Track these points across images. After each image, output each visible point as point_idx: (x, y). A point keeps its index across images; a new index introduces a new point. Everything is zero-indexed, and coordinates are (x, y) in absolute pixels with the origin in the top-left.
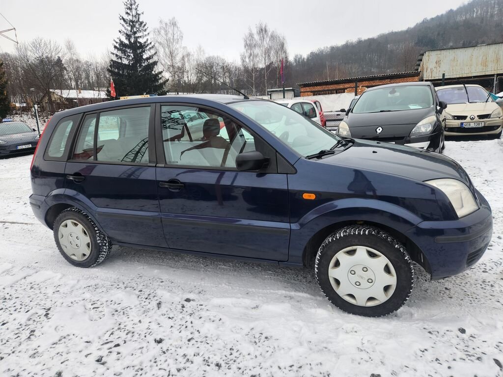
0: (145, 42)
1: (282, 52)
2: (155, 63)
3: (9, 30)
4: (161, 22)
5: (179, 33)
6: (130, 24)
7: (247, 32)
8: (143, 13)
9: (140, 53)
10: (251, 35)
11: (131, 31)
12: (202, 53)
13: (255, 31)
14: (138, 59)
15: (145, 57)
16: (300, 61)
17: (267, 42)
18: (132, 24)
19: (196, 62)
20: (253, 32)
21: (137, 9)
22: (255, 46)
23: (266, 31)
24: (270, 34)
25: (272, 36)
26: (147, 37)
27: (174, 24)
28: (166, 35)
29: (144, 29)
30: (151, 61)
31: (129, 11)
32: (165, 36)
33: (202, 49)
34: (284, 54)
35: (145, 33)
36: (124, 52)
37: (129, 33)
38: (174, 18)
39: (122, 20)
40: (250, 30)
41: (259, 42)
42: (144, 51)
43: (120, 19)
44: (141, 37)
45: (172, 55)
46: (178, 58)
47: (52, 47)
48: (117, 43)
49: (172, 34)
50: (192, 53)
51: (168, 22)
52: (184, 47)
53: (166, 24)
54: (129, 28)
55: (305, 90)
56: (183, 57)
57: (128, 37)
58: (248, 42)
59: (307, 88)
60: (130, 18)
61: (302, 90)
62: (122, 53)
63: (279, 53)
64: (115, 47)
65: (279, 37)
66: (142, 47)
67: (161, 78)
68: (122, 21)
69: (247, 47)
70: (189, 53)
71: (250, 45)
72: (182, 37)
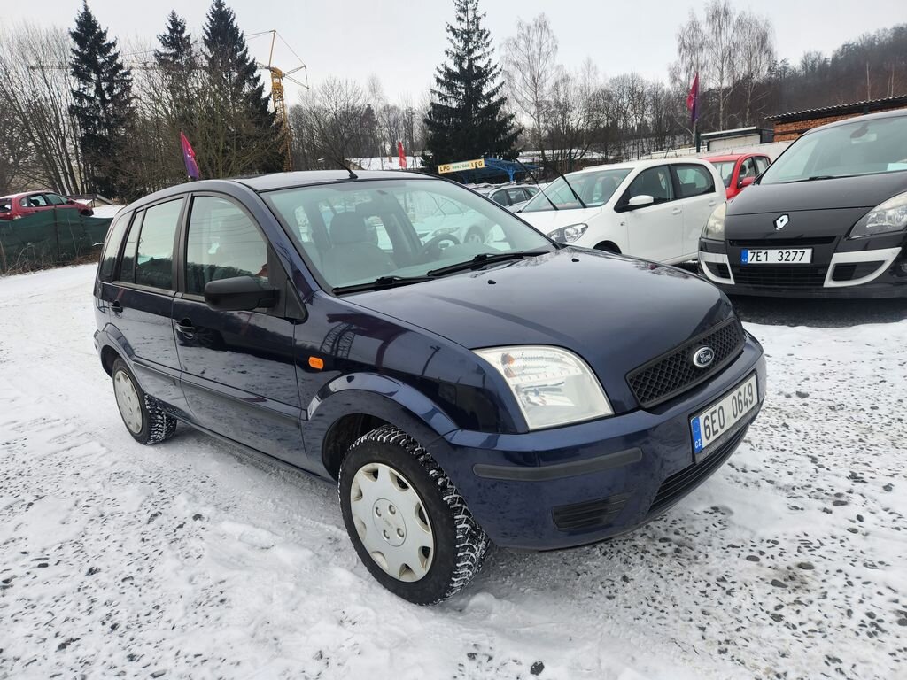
0: (486, 67)
1: (760, 52)
2: (502, 101)
3: (297, 69)
4: (520, 25)
5: (550, 41)
6: (462, 37)
7: (685, 21)
8: (485, 16)
9: (477, 87)
10: (694, 27)
11: (464, 49)
12: (592, 74)
13: (702, 17)
14: (474, 96)
15: (485, 92)
16: (816, 67)
17: (729, 35)
18: (466, 36)
19: (579, 91)
20: (699, 19)
21: (475, 9)
22: (701, 47)
23: (726, 13)
24: (735, 18)
25: (739, 22)
26: (491, 57)
27: (542, 26)
28: (528, 47)
29: (486, 42)
30: (494, 99)
31: (462, 15)
32: (525, 50)
33: (592, 65)
34: (767, 55)
35: (487, 50)
36: (451, 87)
37: (461, 53)
38: (543, 15)
39: (451, 33)
40: (693, 15)
41: (712, 37)
42: (484, 83)
43: (448, 31)
44: (480, 57)
45: (536, 84)
46: (547, 87)
47: (349, 89)
48: (441, 72)
49: (537, 45)
50: (574, 75)
51: (532, 24)
52: (558, 66)
53: (529, 28)
54: (461, 45)
55: (785, 130)
56: (557, 84)
57: (459, 59)
58: (687, 41)
59: (789, 125)
60: (464, 26)
61: (778, 129)
62: (448, 89)
63: (754, 55)
64: (438, 80)
65: (756, 23)
66: (482, 75)
67: (510, 128)
68: (451, 35)
69: (683, 52)
70: (567, 76)
71: (690, 46)
72: (556, 47)
